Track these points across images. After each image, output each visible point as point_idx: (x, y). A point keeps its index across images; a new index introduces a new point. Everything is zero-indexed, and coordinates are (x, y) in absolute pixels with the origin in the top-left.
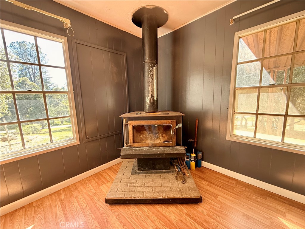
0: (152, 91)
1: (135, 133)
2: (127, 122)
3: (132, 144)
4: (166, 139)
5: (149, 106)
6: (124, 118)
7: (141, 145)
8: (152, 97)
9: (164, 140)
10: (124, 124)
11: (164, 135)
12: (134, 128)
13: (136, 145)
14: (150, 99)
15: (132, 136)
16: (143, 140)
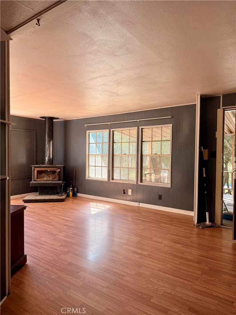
0: (50, 154)
1: (38, 174)
2: (34, 168)
3: (36, 179)
4: (54, 177)
5: (47, 162)
6: (33, 166)
7: (41, 180)
8: (49, 157)
9: (53, 178)
10: (33, 170)
11: (53, 175)
12: (38, 171)
13: (38, 180)
14: (48, 158)
15: (36, 175)
16: (42, 178)
